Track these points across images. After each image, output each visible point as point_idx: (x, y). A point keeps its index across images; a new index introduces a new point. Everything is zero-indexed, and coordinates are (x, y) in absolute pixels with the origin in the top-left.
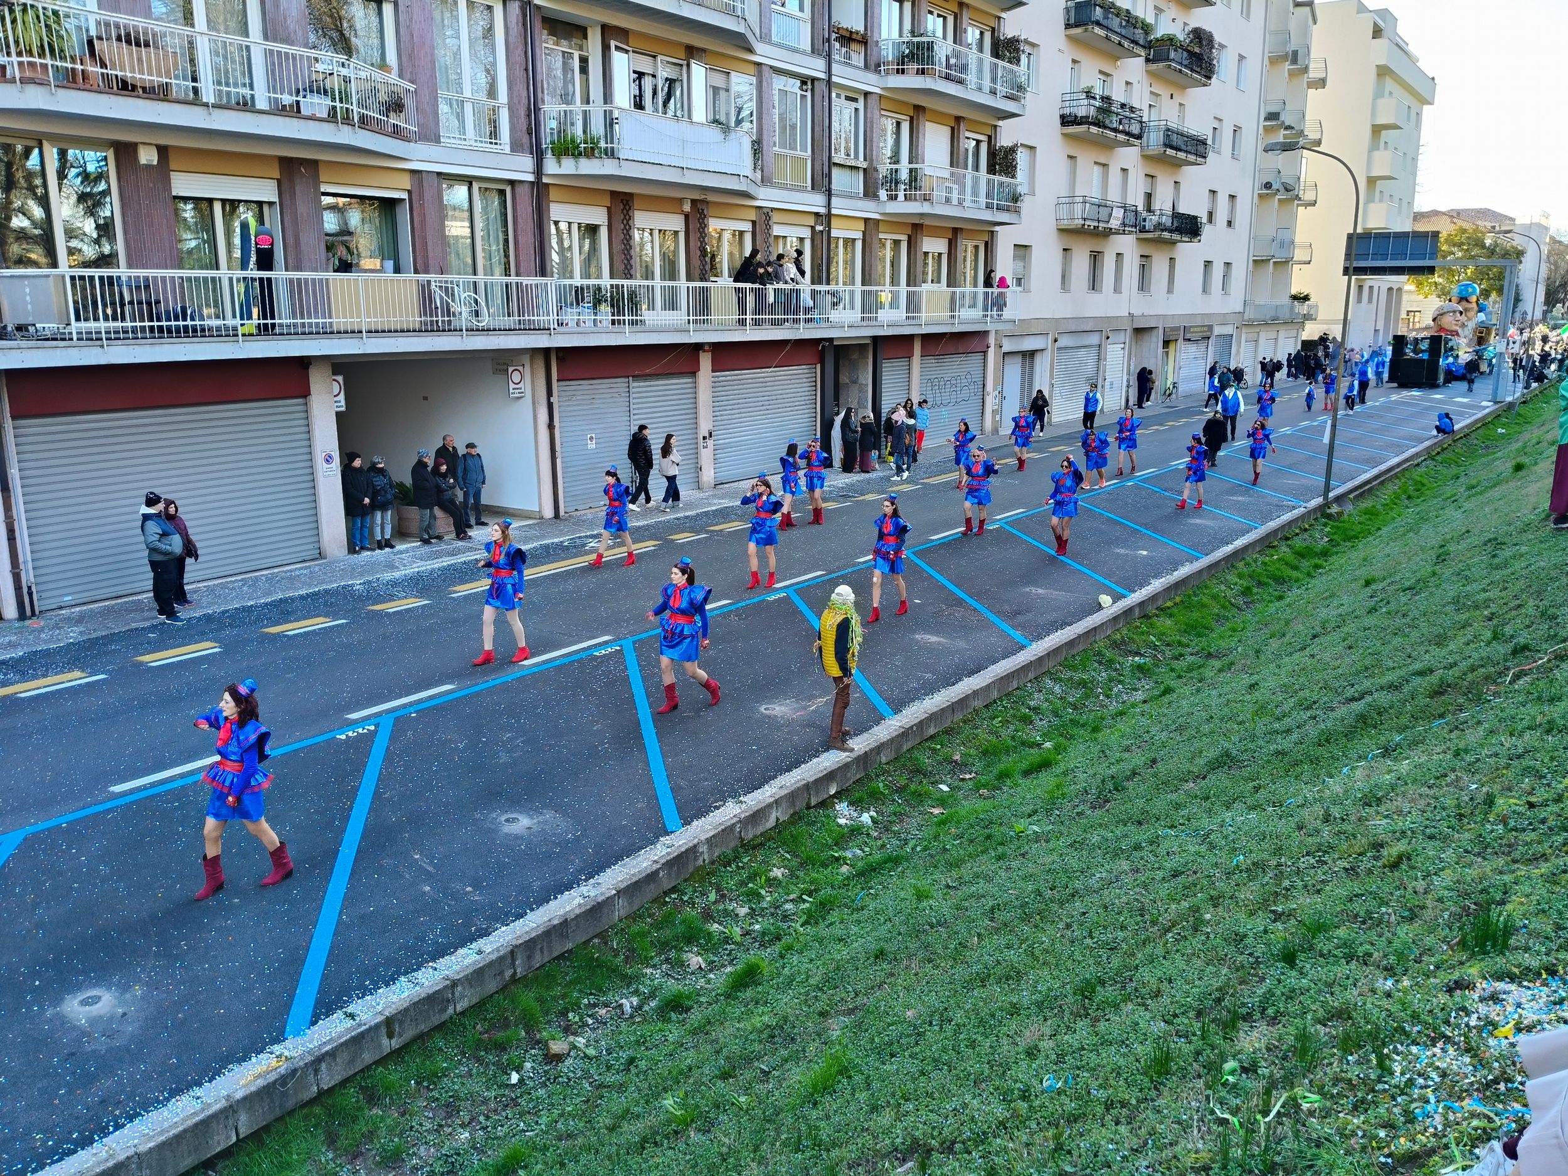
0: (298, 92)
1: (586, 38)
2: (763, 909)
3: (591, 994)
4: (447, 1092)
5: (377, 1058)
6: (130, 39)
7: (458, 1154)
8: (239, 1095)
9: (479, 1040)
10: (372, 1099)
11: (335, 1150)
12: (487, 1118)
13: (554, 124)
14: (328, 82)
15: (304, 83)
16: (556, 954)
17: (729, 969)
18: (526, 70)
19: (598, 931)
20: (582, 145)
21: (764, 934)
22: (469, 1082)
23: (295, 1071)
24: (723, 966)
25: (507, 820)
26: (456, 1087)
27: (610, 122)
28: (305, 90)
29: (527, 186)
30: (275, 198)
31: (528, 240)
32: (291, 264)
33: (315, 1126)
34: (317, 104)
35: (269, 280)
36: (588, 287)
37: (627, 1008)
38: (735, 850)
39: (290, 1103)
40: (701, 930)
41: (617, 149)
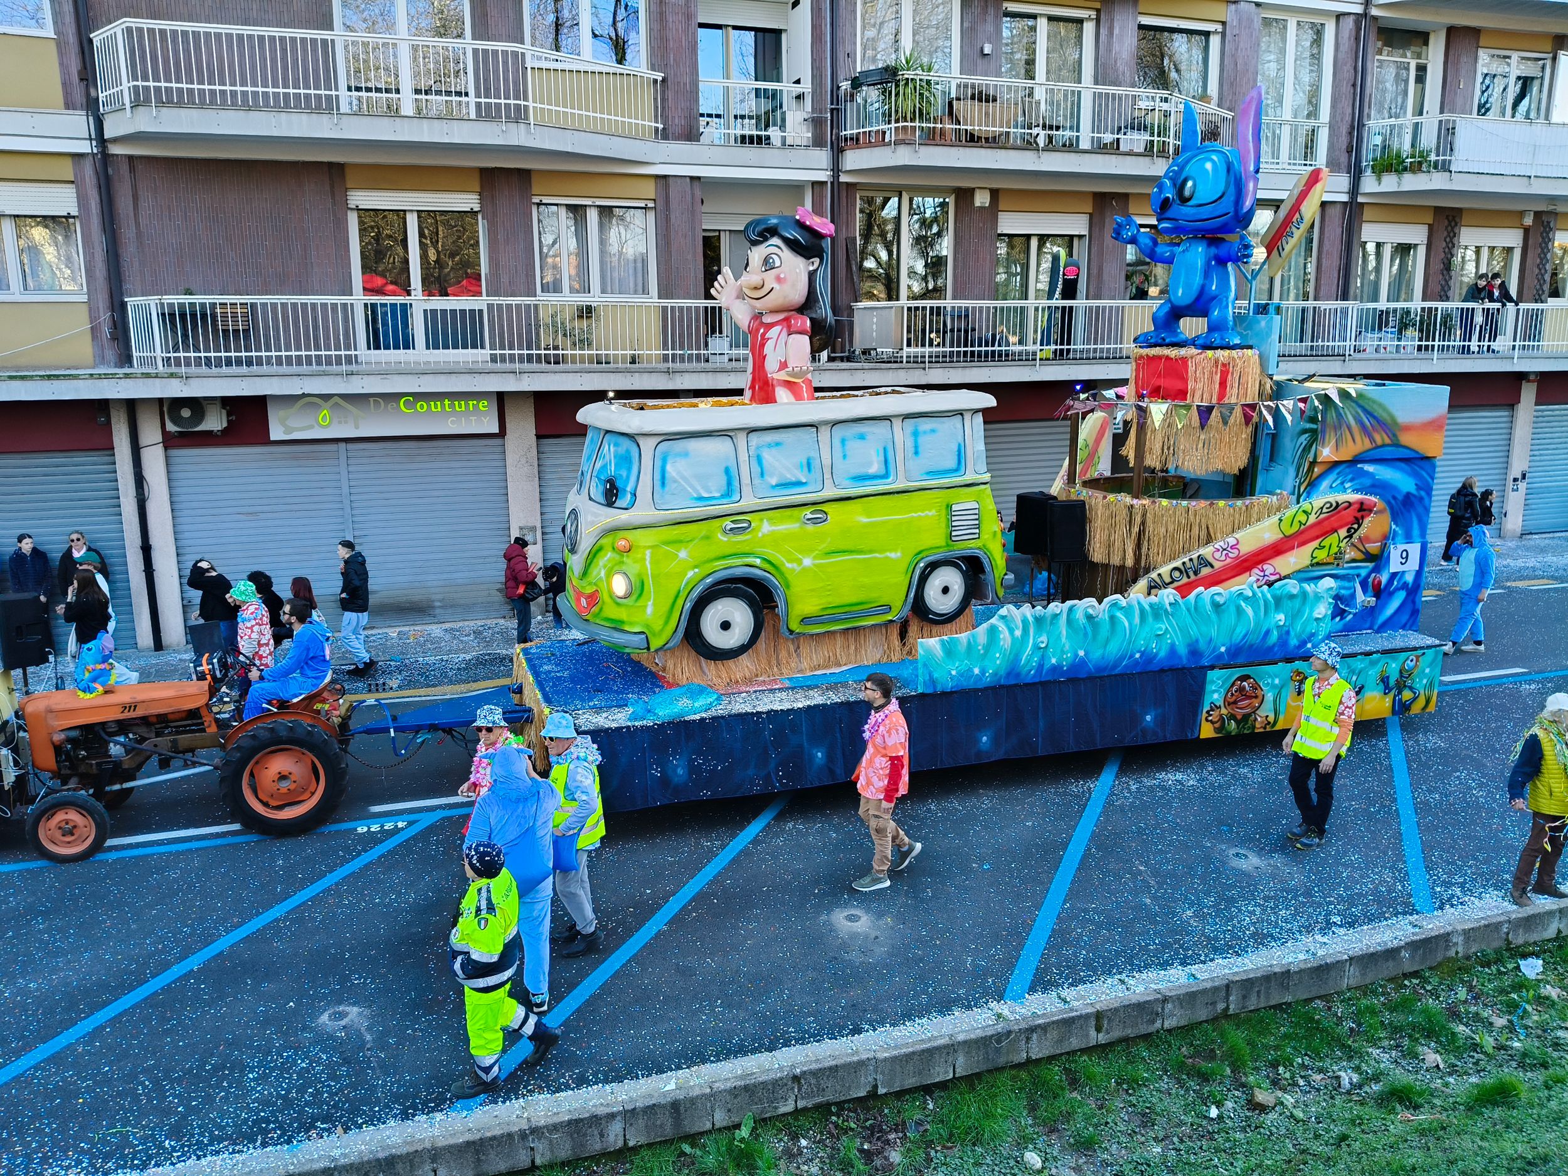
0: (1120, 129)
1: (1427, 44)
2: (1526, 1027)
3: (1306, 1055)
4: (1144, 1102)
5: (1083, 1046)
6: (982, 97)
7: (1149, 1165)
8: (961, 1037)
9: (1183, 1062)
10: (1074, 1083)
11: (1035, 1118)
12: (1181, 1141)
13: (1378, 140)
14: (1149, 119)
15: (1126, 120)
16: (1273, 1003)
17: (1474, 1080)
18: (1354, 85)
19: (1323, 993)
20: (1409, 160)
21: (1525, 1055)
22: (1167, 1100)
23: (1009, 1032)
24: (1467, 1073)
25: (1237, 855)
26: (1154, 1100)
27: (1447, 132)
28: (1126, 127)
29: (1338, 208)
30: (1085, 232)
31: (1333, 263)
32: (1092, 293)
33: (1020, 1089)
34: (1136, 140)
35: (1071, 308)
36: (1395, 310)
37: (1345, 1082)
38: (1497, 951)
39: (1002, 1061)
40: (1443, 1027)
41: (1450, 161)
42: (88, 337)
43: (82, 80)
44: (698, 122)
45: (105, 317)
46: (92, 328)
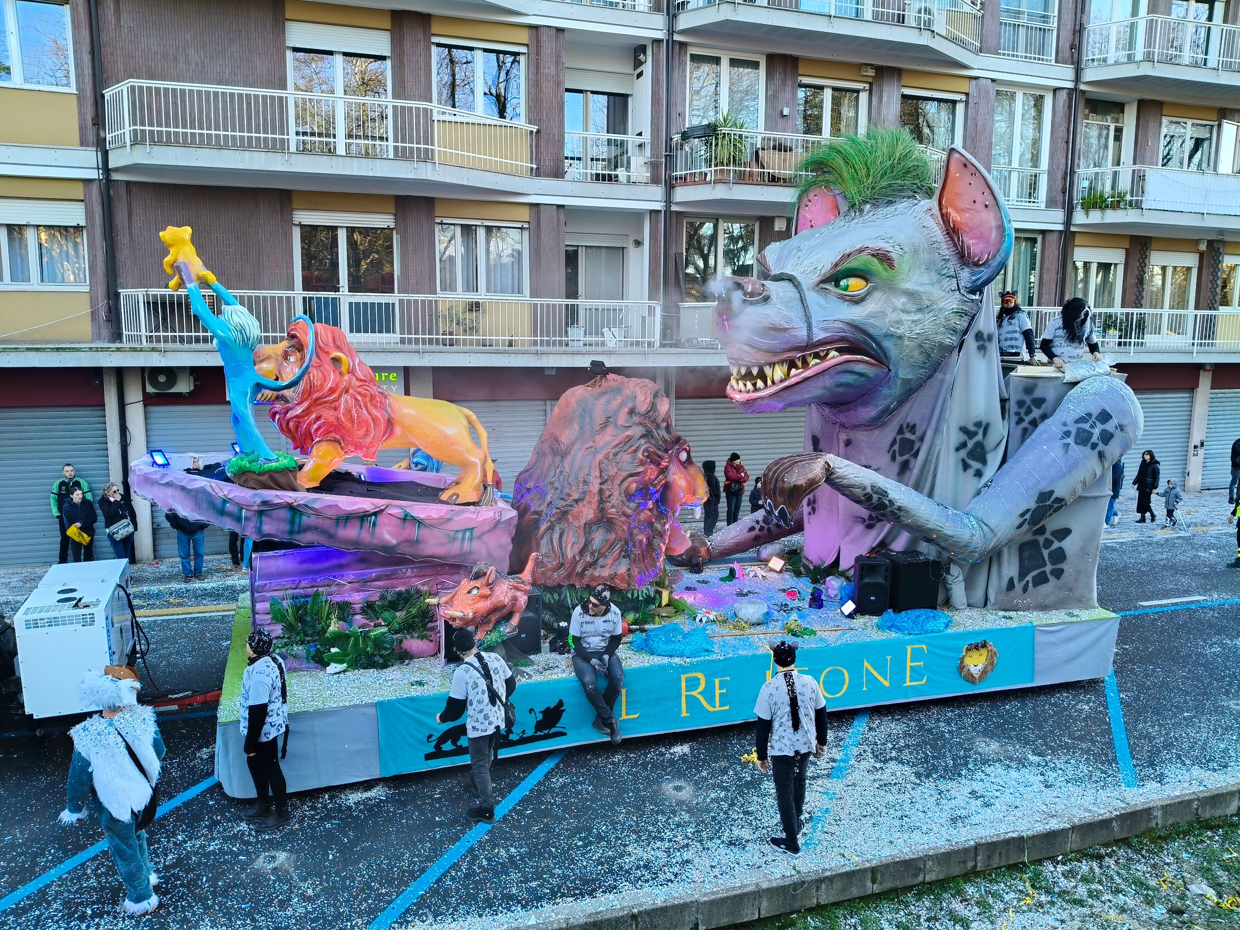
1: (1123, 112)
5: (861, 895)
6: (780, 147)
13: (1086, 184)
16: (1011, 862)
18: (1067, 142)
19: (1051, 855)
20: (1110, 200)
23: (802, 883)
25: (981, 743)
27: (1139, 179)
29: (1056, 235)
31: (1052, 276)
36: (1100, 314)
39: (799, 905)
41: (1141, 201)
42: (89, 319)
43: (94, 124)
44: (564, 163)
45: (102, 304)
46: (92, 312)
